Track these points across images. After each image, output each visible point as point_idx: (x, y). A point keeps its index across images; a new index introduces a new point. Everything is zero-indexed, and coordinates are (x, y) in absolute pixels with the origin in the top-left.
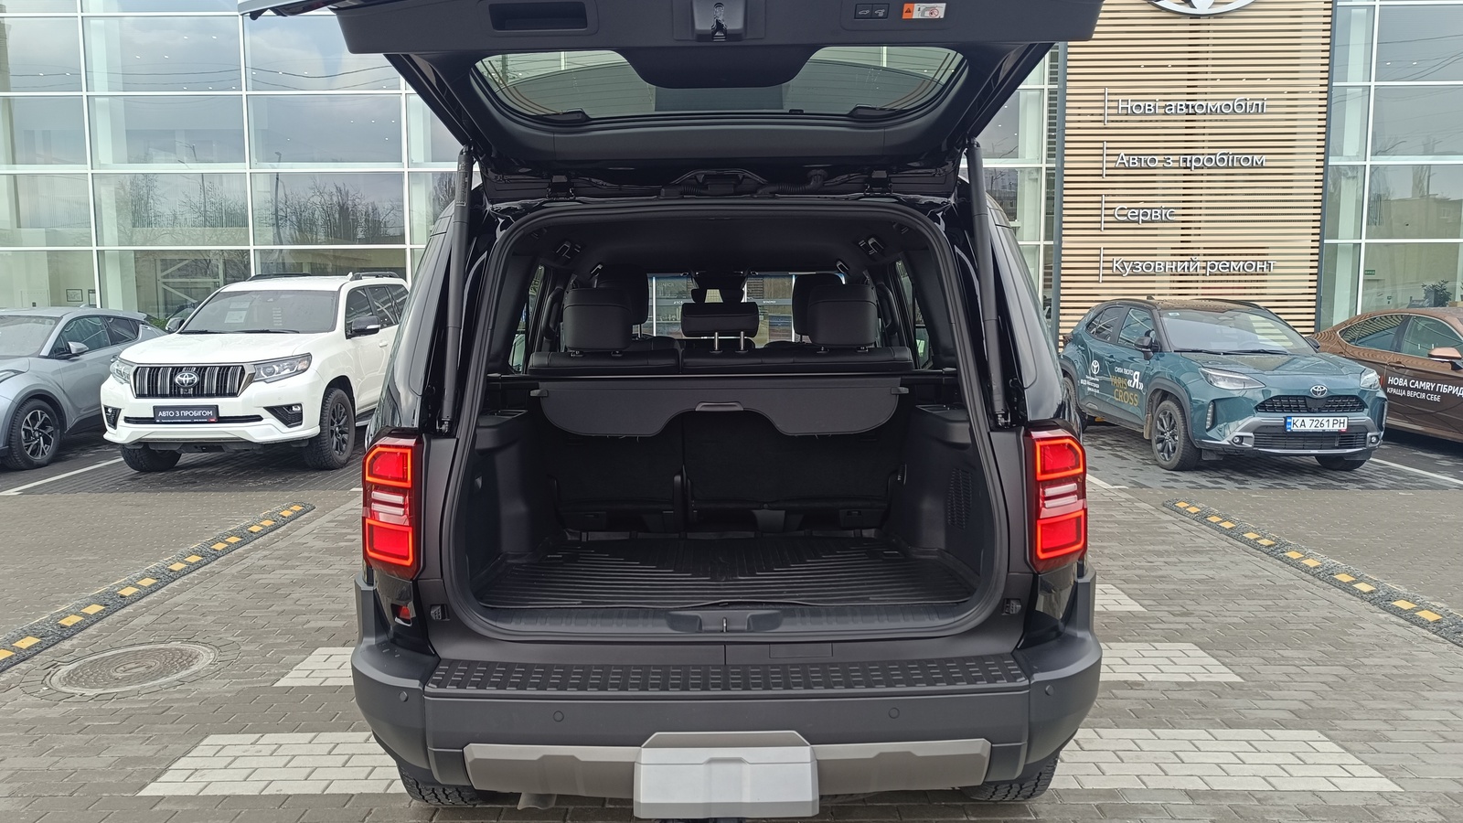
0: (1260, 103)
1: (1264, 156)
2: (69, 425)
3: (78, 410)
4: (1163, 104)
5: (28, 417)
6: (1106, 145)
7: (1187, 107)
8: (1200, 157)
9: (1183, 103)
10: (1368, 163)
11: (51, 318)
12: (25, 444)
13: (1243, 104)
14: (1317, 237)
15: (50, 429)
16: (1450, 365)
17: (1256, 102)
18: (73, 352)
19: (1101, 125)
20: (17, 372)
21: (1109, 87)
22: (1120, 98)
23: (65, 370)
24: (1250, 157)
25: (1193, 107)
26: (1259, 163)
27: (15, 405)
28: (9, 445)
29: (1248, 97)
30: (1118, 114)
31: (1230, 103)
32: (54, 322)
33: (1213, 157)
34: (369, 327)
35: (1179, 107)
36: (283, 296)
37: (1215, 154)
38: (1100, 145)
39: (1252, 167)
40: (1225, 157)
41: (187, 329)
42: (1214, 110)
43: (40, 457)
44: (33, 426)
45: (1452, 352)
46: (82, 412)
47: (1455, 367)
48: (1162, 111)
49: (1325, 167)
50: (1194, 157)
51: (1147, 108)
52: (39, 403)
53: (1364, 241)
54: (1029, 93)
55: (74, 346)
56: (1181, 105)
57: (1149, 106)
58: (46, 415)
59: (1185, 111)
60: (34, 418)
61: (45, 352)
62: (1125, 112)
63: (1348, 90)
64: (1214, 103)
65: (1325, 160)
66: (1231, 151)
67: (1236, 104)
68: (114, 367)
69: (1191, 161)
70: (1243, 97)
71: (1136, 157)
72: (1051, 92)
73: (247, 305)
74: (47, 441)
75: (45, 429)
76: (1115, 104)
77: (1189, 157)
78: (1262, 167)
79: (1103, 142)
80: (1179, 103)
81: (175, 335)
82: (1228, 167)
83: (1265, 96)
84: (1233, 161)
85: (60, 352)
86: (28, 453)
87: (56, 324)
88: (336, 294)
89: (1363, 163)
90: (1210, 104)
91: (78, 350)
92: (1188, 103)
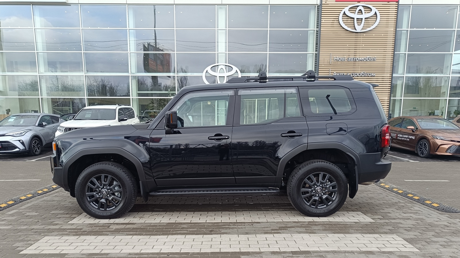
0: (374, 58)
1: (375, 74)
2: (44, 145)
3: (45, 141)
4: (347, 58)
5: (34, 142)
6: (330, 70)
7: (354, 59)
8: (357, 74)
9: (353, 58)
10: (405, 76)
11: (37, 116)
12: (33, 149)
13: (369, 58)
14: (389, 97)
15: (39, 145)
16: (412, 131)
17: (373, 58)
18: (44, 125)
19: (329, 64)
20: (31, 130)
21: (332, 53)
22: (335, 56)
23: (42, 130)
24: (371, 74)
25: (355, 59)
26: (373, 75)
27: (31, 139)
28: (30, 149)
29: (371, 56)
30: (334, 61)
31: (366, 58)
32: (38, 117)
33: (360, 74)
34: (125, 119)
35: (351, 59)
36: (101, 110)
37: (361, 73)
38: (329, 70)
39: (371, 77)
40: (364, 74)
41: (76, 119)
42: (361, 60)
43: (37, 153)
44: (35, 144)
45: (412, 127)
46: (47, 141)
47: (413, 131)
48: (346, 60)
49: (392, 77)
50: (355, 74)
51: (342, 59)
52: (36, 138)
53: (403, 98)
54: (310, 54)
55: (44, 123)
56: (352, 59)
57: (343, 59)
58: (38, 142)
59: (353, 60)
60: (35, 142)
61: (37, 125)
62: (336, 60)
63: (400, 54)
64: (361, 58)
65: (392, 75)
66: (366, 72)
67: (367, 58)
68: (58, 128)
69: (354, 75)
70: (369, 56)
71: (339, 74)
72: (316, 54)
73: (91, 113)
74: (38, 149)
75: (38, 145)
76: (333, 58)
77: (354, 74)
78: (374, 77)
79: (329, 69)
80: (352, 58)
81: (72, 120)
82: (365, 77)
83: (376, 56)
84: (366, 75)
85: (40, 125)
86: (34, 151)
87: (39, 117)
88: (115, 110)
89: (403, 76)
90: (360, 58)
91: (45, 124)
92: (354, 58)
